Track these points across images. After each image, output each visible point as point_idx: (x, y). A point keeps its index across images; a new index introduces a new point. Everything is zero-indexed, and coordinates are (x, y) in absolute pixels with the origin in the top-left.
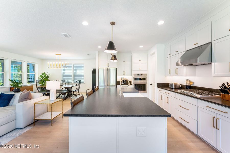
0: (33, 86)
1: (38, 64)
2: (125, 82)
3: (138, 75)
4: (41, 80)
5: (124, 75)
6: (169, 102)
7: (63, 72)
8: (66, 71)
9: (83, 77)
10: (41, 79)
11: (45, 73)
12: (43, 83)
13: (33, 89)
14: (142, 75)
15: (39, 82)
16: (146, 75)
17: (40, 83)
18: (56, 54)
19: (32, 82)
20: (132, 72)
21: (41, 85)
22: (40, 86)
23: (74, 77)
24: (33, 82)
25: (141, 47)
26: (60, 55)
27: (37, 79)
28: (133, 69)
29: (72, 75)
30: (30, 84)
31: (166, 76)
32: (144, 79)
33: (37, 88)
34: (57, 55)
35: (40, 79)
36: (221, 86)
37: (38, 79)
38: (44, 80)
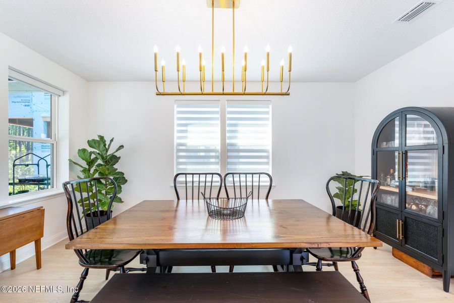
10: (85, 169)
11: (101, 137)
19: (40, 182)
24: (42, 180)
38: (96, 171)
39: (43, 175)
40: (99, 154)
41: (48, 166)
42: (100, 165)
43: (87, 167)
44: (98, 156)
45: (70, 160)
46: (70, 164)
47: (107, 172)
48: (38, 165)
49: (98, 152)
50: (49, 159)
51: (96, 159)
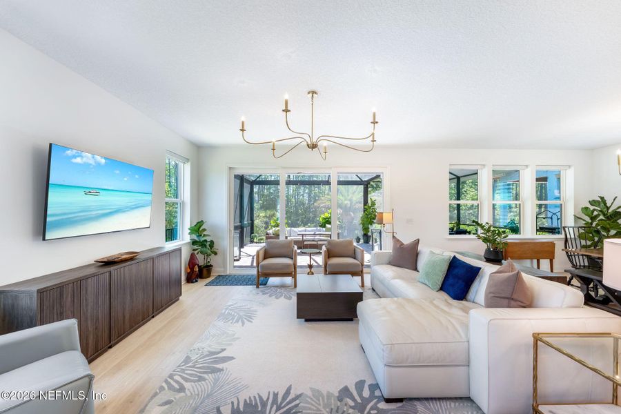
0: (552, 245)
1: (572, 170)
4: (588, 227)
10: (587, 223)
11: (603, 198)
12: (596, 239)
13: (553, 253)
15: (577, 234)
17: (580, 237)
19: (552, 230)
21: (583, 242)
22: (583, 247)
24: (554, 229)
27: (569, 221)
30: (546, 237)
33: (568, 256)
35: (582, 223)
37: (575, 222)
38: (597, 225)
39: (555, 225)
40: (600, 211)
41: (558, 219)
42: (602, 220)
43: (590, 221)
44: (600, 213)
45: (575, 216)
46: (575, 219)
47: (608, 226)
48: (551, 218)
49: (599, 209)
50: (559, 214)
51: (598, 215)
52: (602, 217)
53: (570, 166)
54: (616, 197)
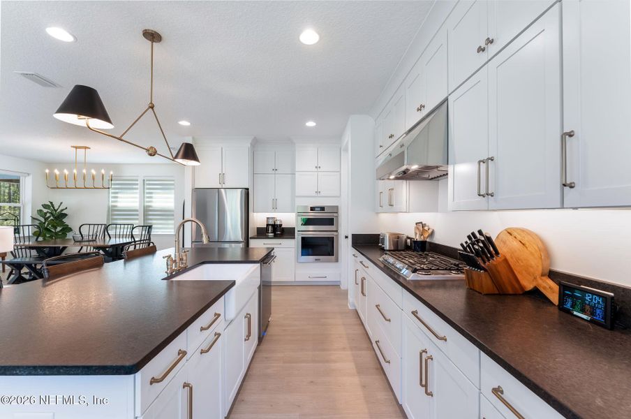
1: (31, 177)
2: (279, 231)
3: (312, 209)
4: (42, 225)
5: (275, 208)
6: (366, 292)
7: (112, 202)
8: (121, 198)
9: (173, 215)
10: (41, 223)
11: (51, 203)
14: (322, 209)
16: (335, 209)
17: (36, 235)
18: (74, 147)
20: (297, 199)
23: (145, 215)
25: (311, 124)
26: (86, 148)
28: (298, 192)
29: (137, 211)
31: (377, 213)
32: (330, 222)
34: (76, 148)
35: (37, 223)
36: (466, 243)
37: (33, 221)
38: (49, 224)
43: (43, 221)
45: (32, 217)
49: (50, 211)
51: (49, 216)
52: (52, 218)
53: (28, 174)
54: (61, 203)
